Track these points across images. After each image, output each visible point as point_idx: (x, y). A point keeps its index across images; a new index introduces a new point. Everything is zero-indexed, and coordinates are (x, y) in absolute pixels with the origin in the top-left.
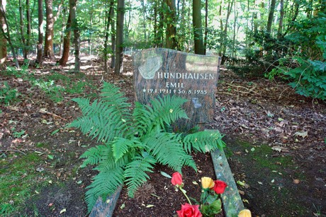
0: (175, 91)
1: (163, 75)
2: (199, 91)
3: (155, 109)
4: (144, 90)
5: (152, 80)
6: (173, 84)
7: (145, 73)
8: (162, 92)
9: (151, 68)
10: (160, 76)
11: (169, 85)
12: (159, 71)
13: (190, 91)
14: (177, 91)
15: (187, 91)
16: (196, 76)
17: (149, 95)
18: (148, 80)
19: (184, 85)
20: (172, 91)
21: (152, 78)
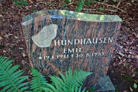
0: (72, 56)
1: (60, 42)
2: (96, 54)
3: (57, 87)
4: (40, 58)
5: (48, 48)
6: (71, 49)
7: (40, 42)
8: (59, 58)
9: (46, 37)
10: (57, 44)
11: (67, 51)
12: (55, 39)
13: (88, 54)
14: (75, 55)
15: (85, 54)
16: (95, 41)
17: (45, 62)
18: (44, 49)
19: (82, 50)
20: (70, 56)
21: (48, 46)
